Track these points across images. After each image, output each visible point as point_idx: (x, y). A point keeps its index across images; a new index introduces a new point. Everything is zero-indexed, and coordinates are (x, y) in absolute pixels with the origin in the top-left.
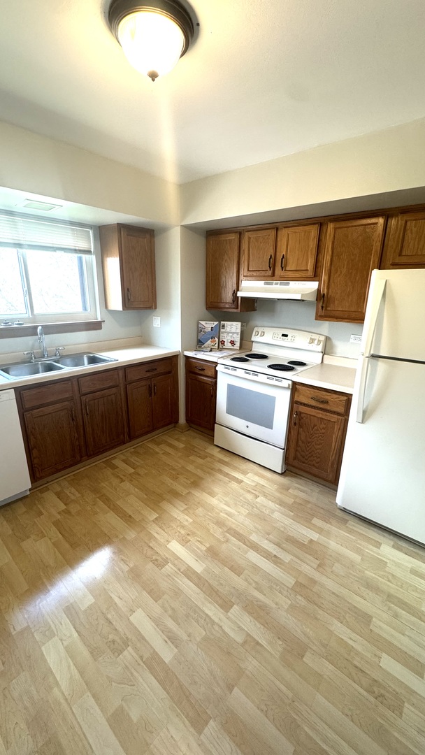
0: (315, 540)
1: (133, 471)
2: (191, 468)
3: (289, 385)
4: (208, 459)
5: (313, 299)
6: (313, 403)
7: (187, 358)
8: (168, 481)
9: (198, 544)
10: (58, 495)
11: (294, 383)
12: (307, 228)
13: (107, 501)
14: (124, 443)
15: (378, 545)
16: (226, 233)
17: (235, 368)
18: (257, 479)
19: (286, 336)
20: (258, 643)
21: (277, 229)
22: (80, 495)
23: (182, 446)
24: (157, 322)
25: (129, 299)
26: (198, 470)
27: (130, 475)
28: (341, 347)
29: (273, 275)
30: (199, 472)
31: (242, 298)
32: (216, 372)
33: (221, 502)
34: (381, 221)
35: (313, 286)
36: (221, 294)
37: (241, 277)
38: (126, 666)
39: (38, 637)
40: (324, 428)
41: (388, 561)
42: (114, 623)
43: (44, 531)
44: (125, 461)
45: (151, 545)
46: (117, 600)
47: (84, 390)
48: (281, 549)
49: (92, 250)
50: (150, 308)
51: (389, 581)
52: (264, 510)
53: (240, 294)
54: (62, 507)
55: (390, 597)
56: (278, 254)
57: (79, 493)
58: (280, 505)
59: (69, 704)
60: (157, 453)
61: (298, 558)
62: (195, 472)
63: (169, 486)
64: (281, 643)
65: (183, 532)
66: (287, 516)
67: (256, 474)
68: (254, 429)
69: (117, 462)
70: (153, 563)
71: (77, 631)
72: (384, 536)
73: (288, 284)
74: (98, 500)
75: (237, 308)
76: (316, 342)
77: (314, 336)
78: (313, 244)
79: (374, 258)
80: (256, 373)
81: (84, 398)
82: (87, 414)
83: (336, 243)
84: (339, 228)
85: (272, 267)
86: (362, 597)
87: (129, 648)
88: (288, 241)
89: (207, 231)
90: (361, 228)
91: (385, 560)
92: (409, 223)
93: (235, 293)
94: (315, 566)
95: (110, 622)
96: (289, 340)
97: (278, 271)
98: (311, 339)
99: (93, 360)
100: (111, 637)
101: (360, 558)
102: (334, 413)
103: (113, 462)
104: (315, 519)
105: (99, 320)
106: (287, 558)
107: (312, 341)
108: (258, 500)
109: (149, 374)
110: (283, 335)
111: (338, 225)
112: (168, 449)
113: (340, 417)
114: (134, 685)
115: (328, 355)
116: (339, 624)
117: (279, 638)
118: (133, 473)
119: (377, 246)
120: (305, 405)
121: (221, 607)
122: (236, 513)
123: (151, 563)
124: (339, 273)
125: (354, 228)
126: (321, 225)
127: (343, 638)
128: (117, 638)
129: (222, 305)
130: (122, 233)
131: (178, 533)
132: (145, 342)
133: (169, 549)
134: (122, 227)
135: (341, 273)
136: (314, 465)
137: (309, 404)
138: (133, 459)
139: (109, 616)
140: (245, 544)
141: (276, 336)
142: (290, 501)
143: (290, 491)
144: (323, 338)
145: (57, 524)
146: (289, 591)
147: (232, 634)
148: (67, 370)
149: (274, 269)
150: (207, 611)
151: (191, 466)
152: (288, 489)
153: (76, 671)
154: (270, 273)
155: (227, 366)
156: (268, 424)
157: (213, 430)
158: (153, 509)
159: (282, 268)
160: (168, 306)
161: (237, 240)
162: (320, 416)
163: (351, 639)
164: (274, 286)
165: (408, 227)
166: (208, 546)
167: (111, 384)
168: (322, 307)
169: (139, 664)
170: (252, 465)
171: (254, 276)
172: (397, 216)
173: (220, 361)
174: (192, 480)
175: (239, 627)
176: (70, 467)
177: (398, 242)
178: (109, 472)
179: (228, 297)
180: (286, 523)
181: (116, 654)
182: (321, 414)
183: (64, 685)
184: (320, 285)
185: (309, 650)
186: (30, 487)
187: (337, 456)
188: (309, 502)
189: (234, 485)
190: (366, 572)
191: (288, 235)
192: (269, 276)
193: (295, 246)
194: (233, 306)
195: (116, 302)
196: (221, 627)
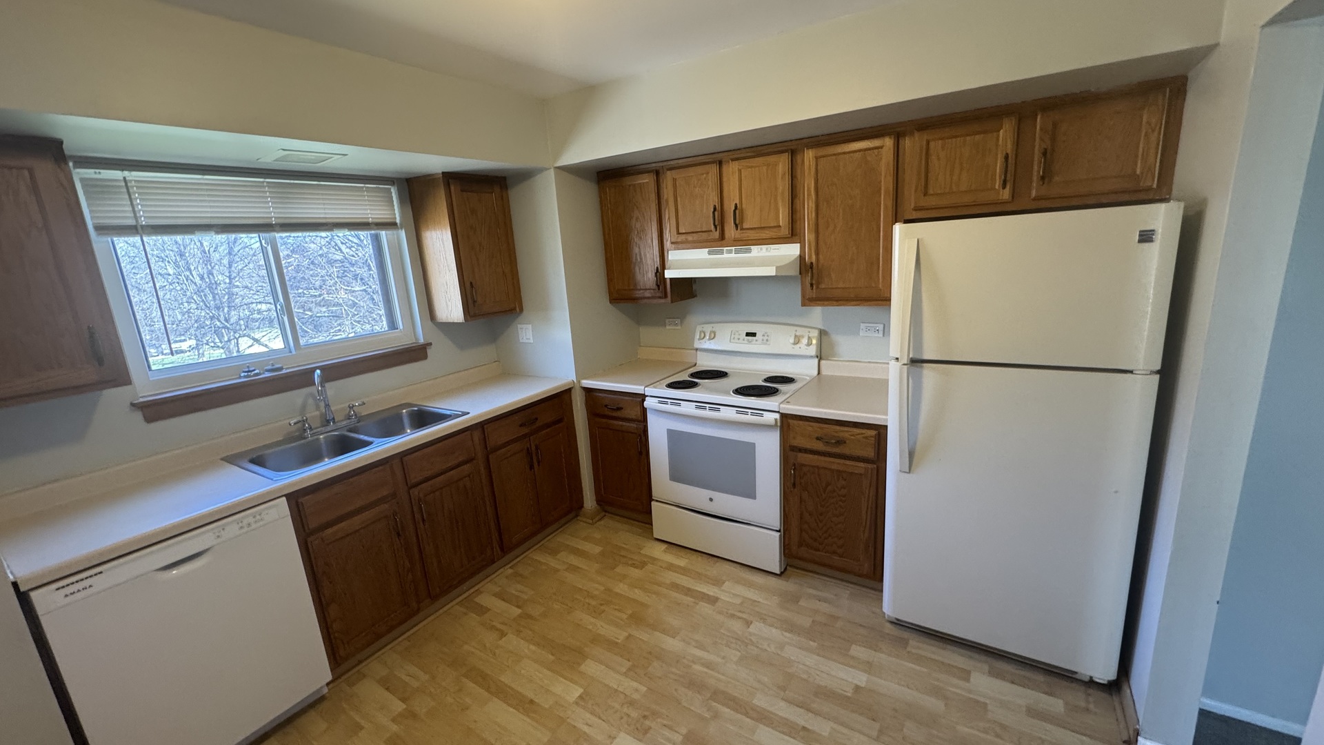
0: (863, 685)
1: (519, 611)
2: (621, 588)
3: (776, 420)
4: (649, 567)
5: (794, 272)
6: (820, 446)
7: (588, 391)
8: (587, 620)
9: (667, 732)
10: (385, 684)
11: (784, 416)
12: (772, 159)
13: (482, 678)
14: (493, 562)
15: (965, 675)
16: (633, 174)
17: (677, 401)
18: (741, 590)
19: (754, 335)
21: (720, 163)
22: (427, 677)
23: (597, 549)
24: (526, 333)
25: (474, 302)
26: (636, 590)
27: (514, 619)
28: (845, 345)
29: (723, 237)
30: (639, 595)
31: (671, 279)
32: (644, 410)
33: (689, 644)
34: (888, 142)
35: (791, 251)
36: (633, 274)
37: (667, 244)
40: (843, 487)
41: (988, 701)
44: (501, 596)
47: (415, 477)
48: (810, 714)
49: (398, 221)
50: (512, 310)
51: (998, 737)
52: (765, 647)
53: (669, 274)
54: (399, 706)
56: (726, 203)
57: (426, 673)
58: (791, 631)
60: (558, 571)
61: (843, 724)
62: (631, 595)
63: (590, 630)
65: (634, 714)
66: (808, 650)
67: (739, 581)
68: (726, 503)
69: (486, 600)
72: (972, 658)
73: (749, 251)
74: (464, 680)
75: (666, 296)
76: (805, 341)
77: (800, 331)
78: (783, 186)
79: (885, 202)
80: (715, 406)
81: (415, 491)
82: (423, 520)
83: (820, 181)
84: (824, 156)
85: (720, 224)
88: (740, 180)
89: (598, 172)
90: (857, 155)
91: (982, 700)
92: (932, 144)
93: (659, 273)
94: (875, 734)
96: (761, 341)
97: (730, 231)
98: (796, 336)
99: (423, 418)
101: (943, 704)
102: (859, 459)
103: (477, 600)
104: (854, 646)
105: (422, 341)
107: (797, 340)
108: (752, 629)
109: (525, 430)
110: (748, 334)
111: (822, 151)
112: (575, 560)
113: (872, 466)
115: (828, 360)
118: (520, 616)
119: (886, 182)
120: (806, 451)
122: (720, 660)
124: (832, 227)
125: (847, 156)
126: (793, 153)
129: (638, 294)
130: (452, 190)
131: (625, 718)
132: (508, 372)
134: (451, 178)
135: (835, 227)
136: (834, 553)
137: (815, 448)
138: (515, 589)
140: (746, 714)
141: (737, 337)
142: (805, 622)
143: (802, 603)
144: (815, 333)
145: (393, 742)
148: (381, 448)
149: (723, 228)
151: (621, 585)
152: (797, 600)
154: (717, 234)
155: (663, 400)
156: (749, 492)
157: (649, 512)
158: (571, 681)
159: (736, 226)
160: (544, 307)
161: (652, 186)
162: (834, 467)
164: (726, 256)
165: (932, 151)
167: (461, 459)
168: (812, 285)
170: (728, 566)
171: (689, 242)
172: (912, 134)
173: (649, 391)
174: (630, 612)
177: (919, 172)
178: (472, 619)
179: (647, 279)
180: (808, 663)
182: (836, 464)
184: (802, 249)
186: (330, 677)
187: (873, 532)
188: (837, 618)
189: (705, 608)
190: (959, 727)
191: (740, 171)
192: (715, 240)
193: (755, 188)
194: (658, 295)
195: (450, 306)
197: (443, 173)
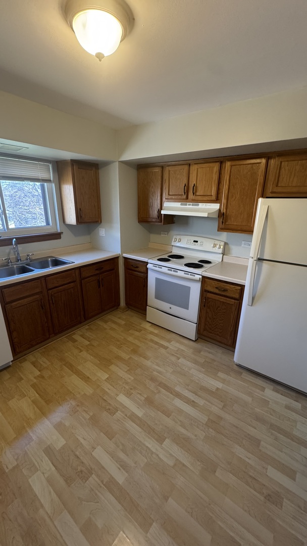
0: (220, 388)
1: (88, 343)
2: (130, 339)
3: (200, 278)
4: (143, 332)
5: (216, 216)
6: (217, 291)
7: (126, 259)
8: (115, 349)
9: (139, 396)
10: (34, 364)
11: (203, 277)
12: (211, 165)
13: (71, 367)
14: (81, 323)
15: (263, 389)
16: (152, 167)
17: (161, 266)
18: (177, 345)
19: (197, 242)
20: (184, 465)
21: (190, 165)
22: (50, 363)
23: (123, 322)
24: (102, 232)
25: (81, 216)
26: (136, 340)
27: (86, 346)
28: (235, 250)
29: (187, 198)
30: (137, 342)
31: (164, 214)
32: (147, 269)
33: (153, 363)
34: (264, 161)
35: (216, 207)
36: (149, 211)
37: (164, 199)
38: (92, 489)
39: (25, 472)
40: (225, 309)
41: (270, 401)
42: (81, 458)
43: (25, 392)
44: (82, 336)
45: (105, 398)
46: (82, 441)
47: (50, 286)
48: (197, 396)
49: (52, 179)
50: (97, 222)
51: (271, 414)
52: (184, 368)
53: (163, 212)
54: (38, 373)
55: (272, 427)
56: (190, 183)
58: (195, 364)
59: (51, 520)
60: (105, 329)
61: (209, 402)
62: (134, 342)
63: (115, 354)
64: (199, 464)
65: (127, 387)
66: (200, 371)
67: (177, 342)
68: (176, 310)
69: (76, 337)
70: (107, 412)
71: (54, 466)
72: (267, 383)
73: (198, 205)
74: (64, 366)
75: (161, 222)
76: (218, 246)
77: (216, 242)
78: (215, 177)
79: (259, 188)
80: (176, 270)
81: (50, 291)
82: (53, 303)
83: (231, 176)
84: (234, 165)
85: (186, 192)
86: (253, 427)
87: (93, 475)
88: (197, 173)
89: (138, 165)
90: (250, 166)
91: (268, 399)
92: (283, 163)
93: (159, 211)
94: (221, 407)
95: (78, 457)
96: (199, 245)
97: (191, 196)
98: (214, 244)
99: (57, 263)
100: (79, 468)
101: (251, 399)
102: (232, 298)
103: (73, 336)
104: (219, 372)
105: (59, 231)
106: (201, 402)
107: (215, 246)
108: (180, 361)
109: (97, 272)
110: (194, 241)
111: (234, 163)
112: (114, 326)
113: (236, 301)
114: (98, 502)
115: (226, 255)
116: (238, 447)
117: (198, 460)
118: (89, 345)
119: (260, 179)
120: (211, 292)
121: (157, 440)
122: (165, 371)
123: (105, 412)
124: (234, 198)
125: (245, 166)
126: (221, 163)
127: (242, 457)
128: (83, 469)
129: (150, 220)
130: (75, 167)
131: (123, 388)
132: (94, 247)
133: (117, 400)
134: (74, 162)
135: (236, 198)
136: (218, 335)
137: (215, 292)
138: (88, 334)
139: (77, 453)
140: (171, 393)
141: (189, 242)
142: (202, 361)
143: (202, 353)
144: (222, 244)
145: (34, 386)
146: (204, 426)
147: (165, 459)
148: (37, 272)
149: (188, 194)
150: (147, 445)
151: (130, 337)
152: (200, 352)
153: (55, 496)
154: (185, 197)
155: (155, 265)
156: (186, 306)
157: (145, 310)
159: (194, 194)
160: (110, 222)
161: (160, 172)
162: (222, 300)
163: (247, 457)
164: (188, 206)
165: (282, 166)
166: (146, 396)
167: (70, 281)
168: (223, 222)
169: (101, 487)
170: (174, 335)
171: (174, 199)
172: (275, 158)
173: (149, 261)
174: (132, 348)
175: (171, 454)
176: (42, 342)
177: (275, 176)
178: (70, 344)
179: (155, 213)
180: (199, 377)
181: (84, 481)
182: (223, 299)
183: (47, 506)
184: (220, 206)
185: (219, 467)
186: (12, 359)
187: (234, 328)
188: (215, 361)
189: (163, 351)
190: (256, 409)
191: (197, 169)
192: (184, 199)
193: (203, 177)
194: (158, 221)
195: (71, 217)
196: (158, 455)
197: (71, 160)
